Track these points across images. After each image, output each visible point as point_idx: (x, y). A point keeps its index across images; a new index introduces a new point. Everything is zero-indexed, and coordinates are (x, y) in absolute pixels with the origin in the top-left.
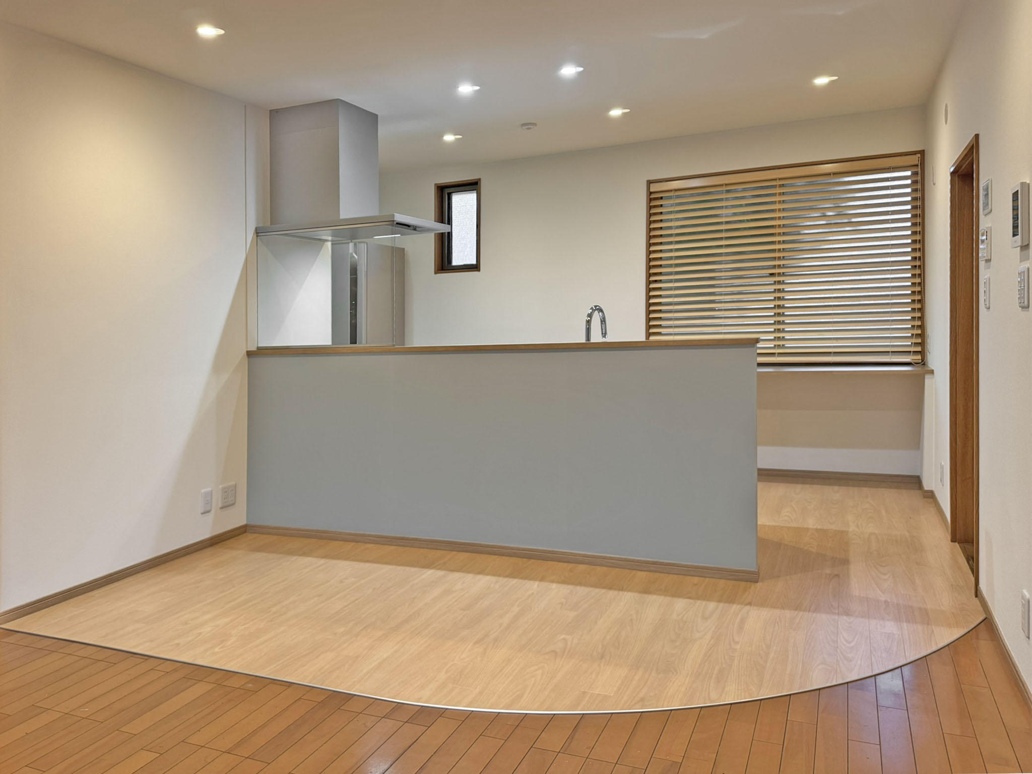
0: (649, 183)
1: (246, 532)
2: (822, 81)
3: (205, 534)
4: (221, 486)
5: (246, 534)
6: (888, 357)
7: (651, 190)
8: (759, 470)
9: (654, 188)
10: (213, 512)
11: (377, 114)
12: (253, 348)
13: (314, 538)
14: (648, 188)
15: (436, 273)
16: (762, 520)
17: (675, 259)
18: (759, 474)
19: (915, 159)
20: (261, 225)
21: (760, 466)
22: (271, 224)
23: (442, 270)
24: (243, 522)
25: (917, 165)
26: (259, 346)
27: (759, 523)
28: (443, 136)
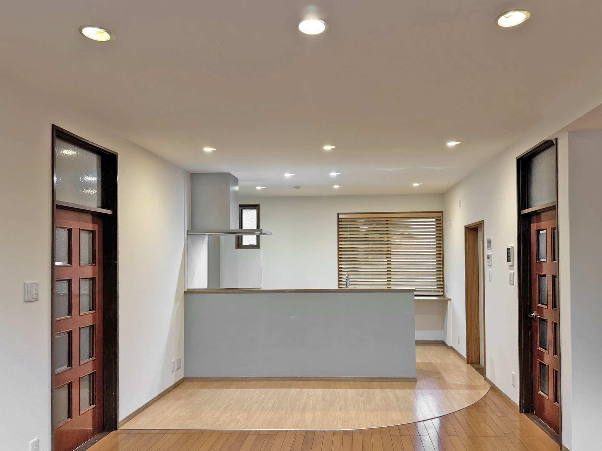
0: (339, 214)
1: (184, 381)
2: (416, 185)
3: (172, 383)
4: (177, 359)
5: (184, 382)
6: (431, 293)
7: (339, 217)
8: (416, 341)
9: (340, 216)
10: (175, 371)
11: (238, 178)
12: (186, 290)
13: (224, 381)
14: (338, 216)
15: (236, 248)
16: (418, 360)
17: (350, 248)
18: (416, 343)
19: (440, 215)
20: (188, 230)
21: (416, 340)
22: (191, 229)
23: (239, 247)
24: (182, 377)
25: (441, 217)
26: (188, 288)
27: (416, 361)
28: (256, 187)
